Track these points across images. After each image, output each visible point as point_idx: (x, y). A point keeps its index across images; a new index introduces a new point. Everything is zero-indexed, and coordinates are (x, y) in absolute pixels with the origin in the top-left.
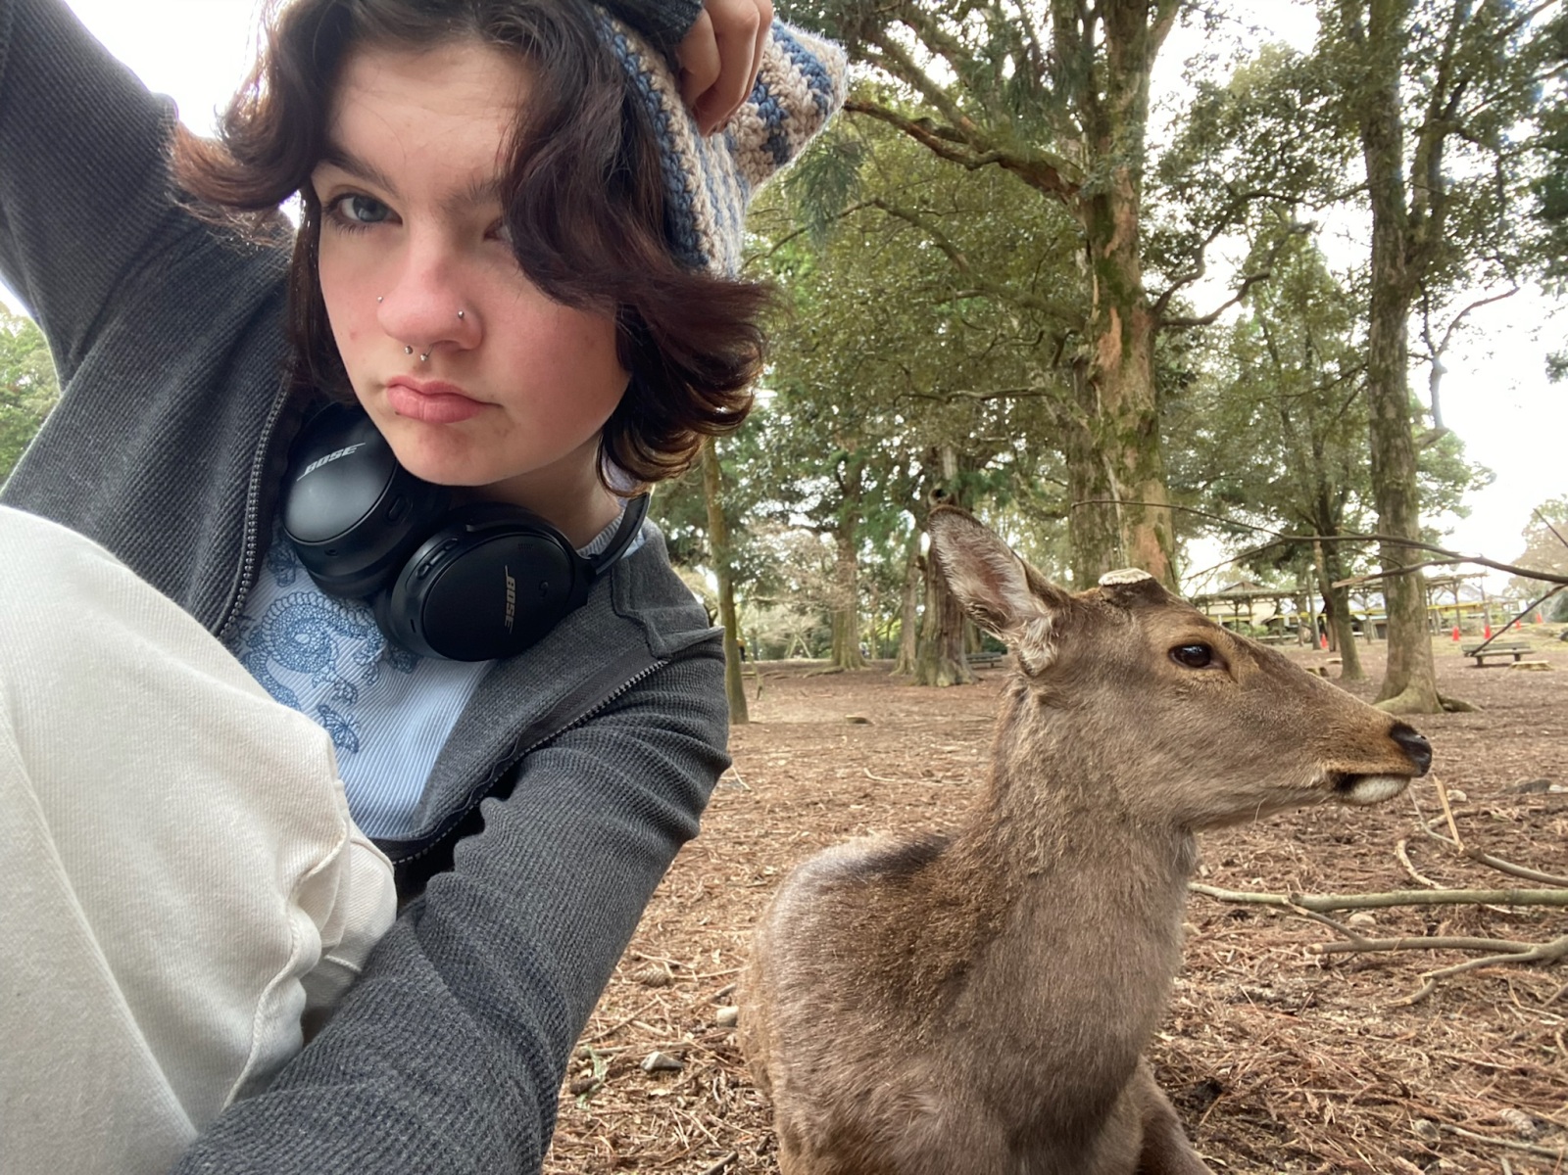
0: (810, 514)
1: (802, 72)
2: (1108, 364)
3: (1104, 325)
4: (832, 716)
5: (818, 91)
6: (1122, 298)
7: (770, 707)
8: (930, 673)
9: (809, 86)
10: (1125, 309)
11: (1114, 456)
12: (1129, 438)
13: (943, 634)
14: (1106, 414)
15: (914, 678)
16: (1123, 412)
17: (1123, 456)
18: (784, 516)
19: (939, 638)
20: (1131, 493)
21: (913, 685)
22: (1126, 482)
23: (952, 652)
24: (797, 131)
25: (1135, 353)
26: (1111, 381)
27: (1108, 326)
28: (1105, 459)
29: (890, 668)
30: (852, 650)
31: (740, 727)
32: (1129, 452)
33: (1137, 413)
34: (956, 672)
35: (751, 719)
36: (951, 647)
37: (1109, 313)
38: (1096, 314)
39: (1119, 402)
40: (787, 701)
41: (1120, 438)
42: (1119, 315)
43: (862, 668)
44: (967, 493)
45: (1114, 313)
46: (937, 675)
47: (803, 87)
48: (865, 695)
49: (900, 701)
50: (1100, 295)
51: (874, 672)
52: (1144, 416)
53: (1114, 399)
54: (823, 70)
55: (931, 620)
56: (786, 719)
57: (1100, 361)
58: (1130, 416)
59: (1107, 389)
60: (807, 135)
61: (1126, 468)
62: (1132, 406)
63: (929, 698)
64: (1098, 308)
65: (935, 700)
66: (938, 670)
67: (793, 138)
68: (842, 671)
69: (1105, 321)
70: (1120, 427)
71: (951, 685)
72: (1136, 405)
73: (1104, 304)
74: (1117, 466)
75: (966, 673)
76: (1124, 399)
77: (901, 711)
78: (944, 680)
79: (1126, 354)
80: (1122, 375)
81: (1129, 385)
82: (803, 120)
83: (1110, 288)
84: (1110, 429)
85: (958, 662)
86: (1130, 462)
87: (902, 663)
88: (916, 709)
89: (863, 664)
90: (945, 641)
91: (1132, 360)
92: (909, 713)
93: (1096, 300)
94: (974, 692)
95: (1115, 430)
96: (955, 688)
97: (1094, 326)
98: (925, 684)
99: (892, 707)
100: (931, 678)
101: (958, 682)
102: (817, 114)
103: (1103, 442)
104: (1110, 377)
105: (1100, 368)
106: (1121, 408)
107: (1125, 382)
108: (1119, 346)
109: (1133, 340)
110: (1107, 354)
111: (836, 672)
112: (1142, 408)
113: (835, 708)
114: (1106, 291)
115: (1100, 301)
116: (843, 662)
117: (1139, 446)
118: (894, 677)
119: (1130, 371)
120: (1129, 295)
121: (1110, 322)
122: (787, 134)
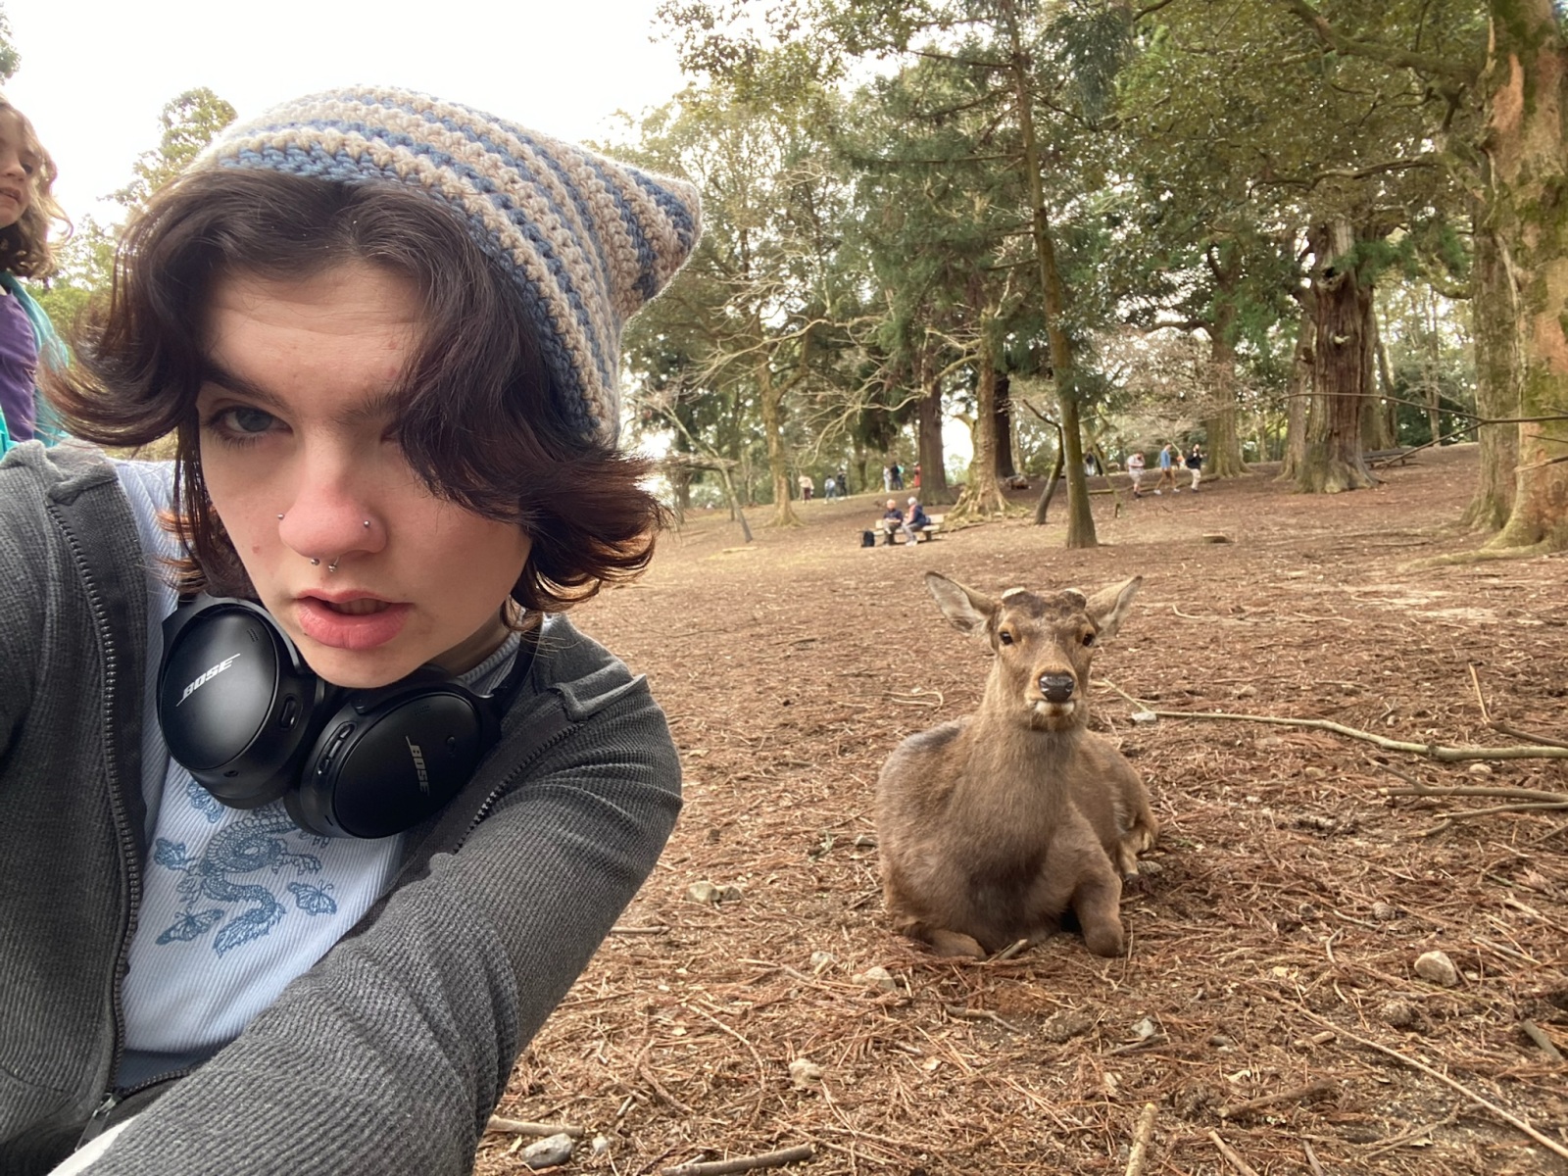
0: (1178, 308)
1: (667, 213)
2: (1505, 123)
3: (1503, 77)
4: (1194, 533)
5: (681, 230)
6: (1525, 41)
7: (1128, 526)
8: (1317, 479)
9: (675, 227)
10: (1529, 53)
11: (1509, 235)
12: (1530, 212)
13: (1333, 434)
14: (1502, 185)
15: (1297, 484)
16: (1523, 181)
17: (1522, 233)
18: (1150, 312)
19: (1329, 439)
20: (1531, 277)
21: (1296, 493)
22: (1525, 265)
23: (1345, 454)
24: (664, 268)
25: (1541, 107)
26: (1508, 145)
27: (1506, 78)
28: (1499, 239)
29: (1274, 473)
30: (1229, 455)
31: (1087, 550)
32: (1529, 229)
33: (1541, 181)
34: (1350, 476)
35: (1100, 541)
36: (1343, 449)
37: (1507, 61)
38: (1491, 64)
39: (1518, 170)
40: (1147, 518)
41: (1519, 213)
42: (1521, 62)
43: (1241, 475)
44: (1366, 270)
45: (1514, 61)
46: (1325, 480)
47: (669, 228)
48: (1237, 506)
49: (1275, 512)
50: (1497, 40)
51: (1256, 478)
52: (1550, 184)
53: (1513, 166)
54: (683, 209)
55: (1319, 419)
56: (1143, 538)
57: (1495, 123)
58: (1532, 185)
59: (1502, 156)
60: (673, 270)
61: (1525, 247)
62: (1534, 173)
63: (1312, 508)
64: (1494, 57)
65: (1319, 509)
66: (1327, 473)
67: (662, 274)
68: (1217, 478)
69: (1503, 72)
70: (1519, 199)
71: (1343, 490)
72: (1540, 171)
73: (1502, 53)
74: (1514, 246)
75: (1361, 476)
76: (1525, 165)
77: (1275, 524)
78: (1333, 486)
79: (1529, 109)
80: (1523, 136)
81: (1533, 148)
82: (670, 258)
83: (1509, 30)
84: (1506, 202)
85: (1351, 465)
86: (1530, 240)
87: (1289, 467)
88: (1293, 521)
89: (1243, 470)
90: (1336, 442)
91: (1536, 115)
92: (1284, 526)
93: (1491, 47)
94: (1368, 498)
95: (1512, 203)
96: (1347, 494)
97: (1488, 81)
98: (1310, 490)
99: (1264, 520)
100: (1317, 484)
101: (1352, 487)
102: (682, 250)
103: (1497, 218)
104: (1507, 141)
105: (1495, 130)
106: (1520, 176)
107: (1526, 144)
108: (1520, 100)
109: (1539, 91)
110: (1504, 113)
111: (1211, 481)
112: (1548, 173)
113: (1199, 525)
114: (1504, 35)
115: (1497, 48)
116: (1219, 469)
117: (1542, 220)
118: (1278, 483)
119: (1534, 130)
120: (1535, 36)
121: (1509, 73)
122: (656, 272)
